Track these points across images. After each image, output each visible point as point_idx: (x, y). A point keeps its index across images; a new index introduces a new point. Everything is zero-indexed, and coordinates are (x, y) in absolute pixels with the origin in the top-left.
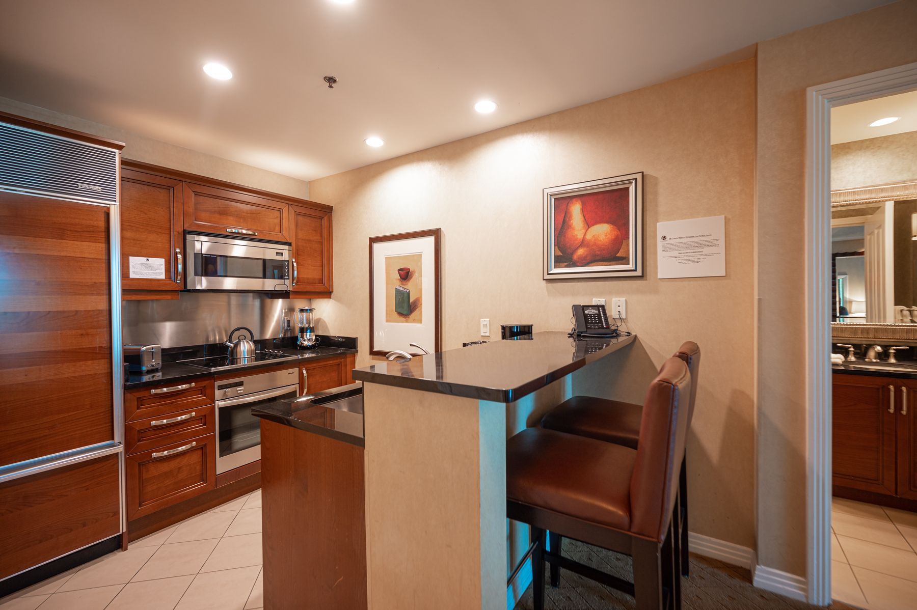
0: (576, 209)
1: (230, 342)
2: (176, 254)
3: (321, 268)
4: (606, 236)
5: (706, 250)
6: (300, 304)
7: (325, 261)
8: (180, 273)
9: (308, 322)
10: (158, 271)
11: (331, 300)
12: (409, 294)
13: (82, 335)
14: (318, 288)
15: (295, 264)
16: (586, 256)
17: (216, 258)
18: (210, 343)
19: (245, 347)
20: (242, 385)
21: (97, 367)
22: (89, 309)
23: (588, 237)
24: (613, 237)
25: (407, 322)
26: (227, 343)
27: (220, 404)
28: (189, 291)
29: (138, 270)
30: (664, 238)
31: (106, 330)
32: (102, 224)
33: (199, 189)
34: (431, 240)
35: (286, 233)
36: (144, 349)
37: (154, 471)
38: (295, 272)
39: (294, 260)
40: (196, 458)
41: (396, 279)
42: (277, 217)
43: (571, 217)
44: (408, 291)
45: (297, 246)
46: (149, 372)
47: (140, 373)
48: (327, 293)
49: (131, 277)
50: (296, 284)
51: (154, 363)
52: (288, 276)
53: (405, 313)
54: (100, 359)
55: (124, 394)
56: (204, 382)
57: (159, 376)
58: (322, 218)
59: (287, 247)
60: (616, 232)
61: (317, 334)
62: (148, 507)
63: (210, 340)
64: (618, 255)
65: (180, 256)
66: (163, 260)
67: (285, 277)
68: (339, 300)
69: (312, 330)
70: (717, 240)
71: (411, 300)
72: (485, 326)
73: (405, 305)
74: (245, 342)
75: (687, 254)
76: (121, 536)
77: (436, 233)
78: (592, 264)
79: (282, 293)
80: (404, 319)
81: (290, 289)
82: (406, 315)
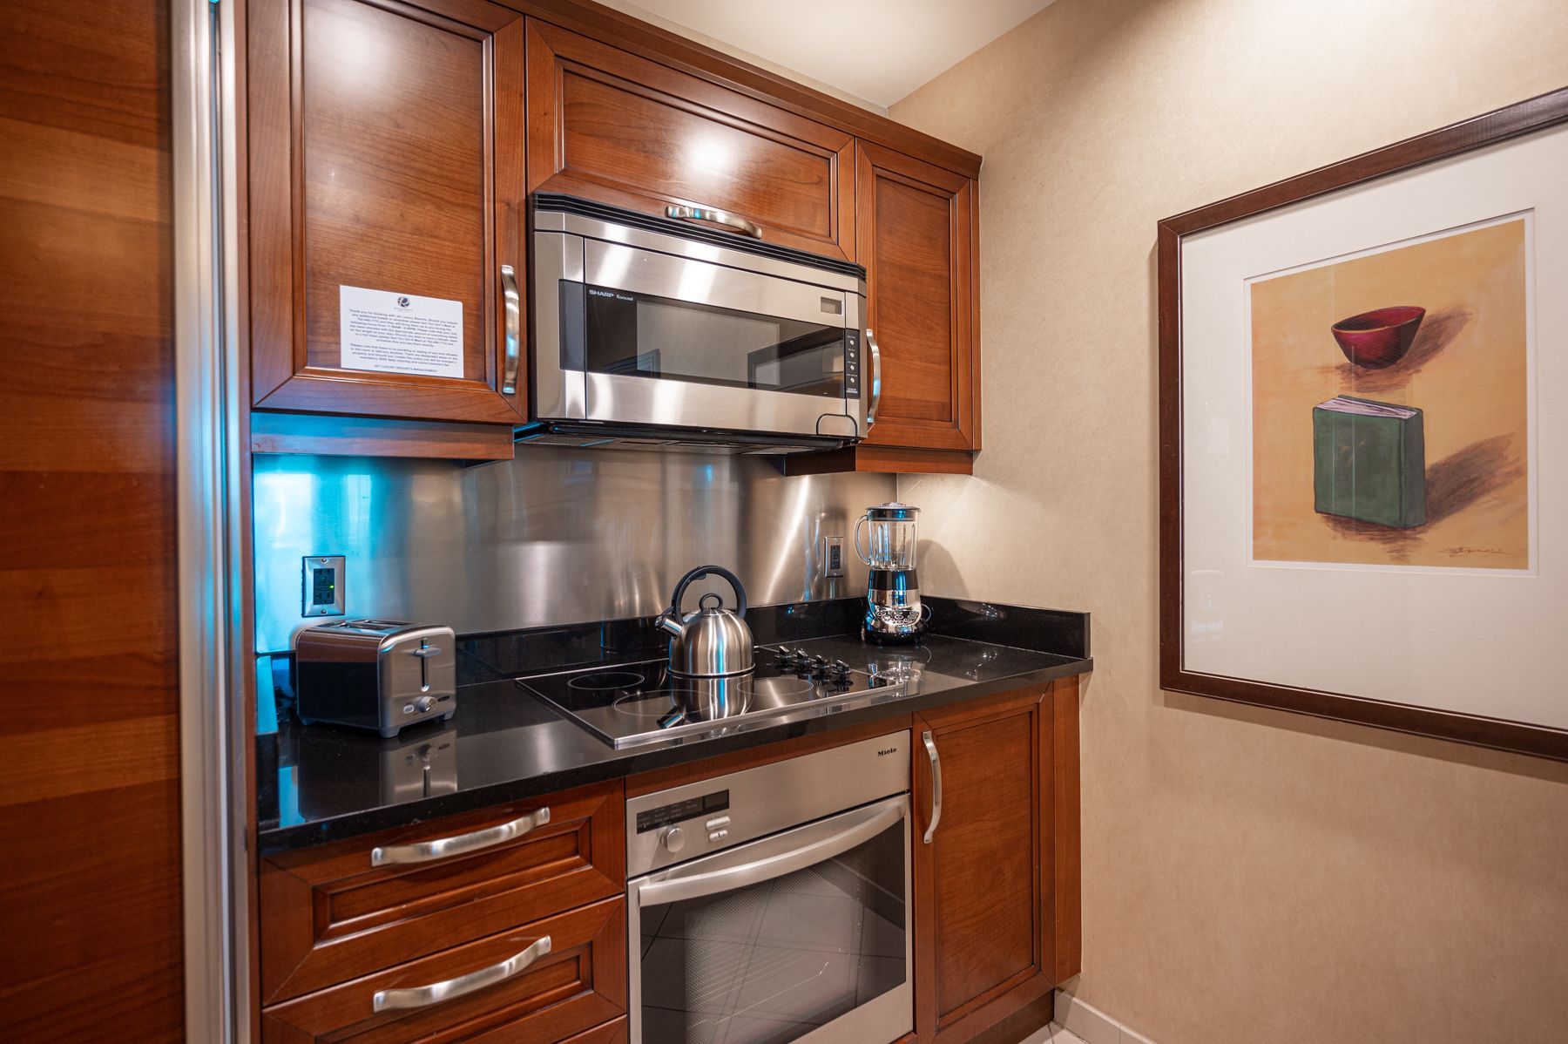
1: (673, 618)
2: (501, 285)
3: (946, 368)
6: (861, 496)
7: (960, 346)
8: (512, 359)
9: (897, 552)
10: (439, 348)
11: (971, 480)
12: (1412, 427)
14: (937, 434)
15: (875, 348)
17: (633, 306)
18: (617, 617)
19: (722, 639)
20: (725, 805)
25: (1401, 558)
26: (668, 621)
27: (649, 890)
28: (546, 427)
29: (372, 341)
33: (576, 51)
35: (846, 236)
36: (391, 642)
38: (876, 384)
39: (869, 334)
41: (1325, 370)
42: (821, 181)
44: (1407, 415)
45: (880, 282)
48: (960, 456)
50: (876, 419)
51: (426, 700)
52: (858, 386)
53: (1391, 515)
56: (582, 805)
57: (446, 746)
58: (948, 196)
59: (852, 283)
61: (927, 594)
63: (616, 604)
65: (511, 294)
66: (459, 305)
67: (849, 391)
68: (999, 477)
69: (909, 579)
73: (1392, 480)
74: (721, 620)
79: (834, 452)
80: (1376, 547)
82: (1392, 529)
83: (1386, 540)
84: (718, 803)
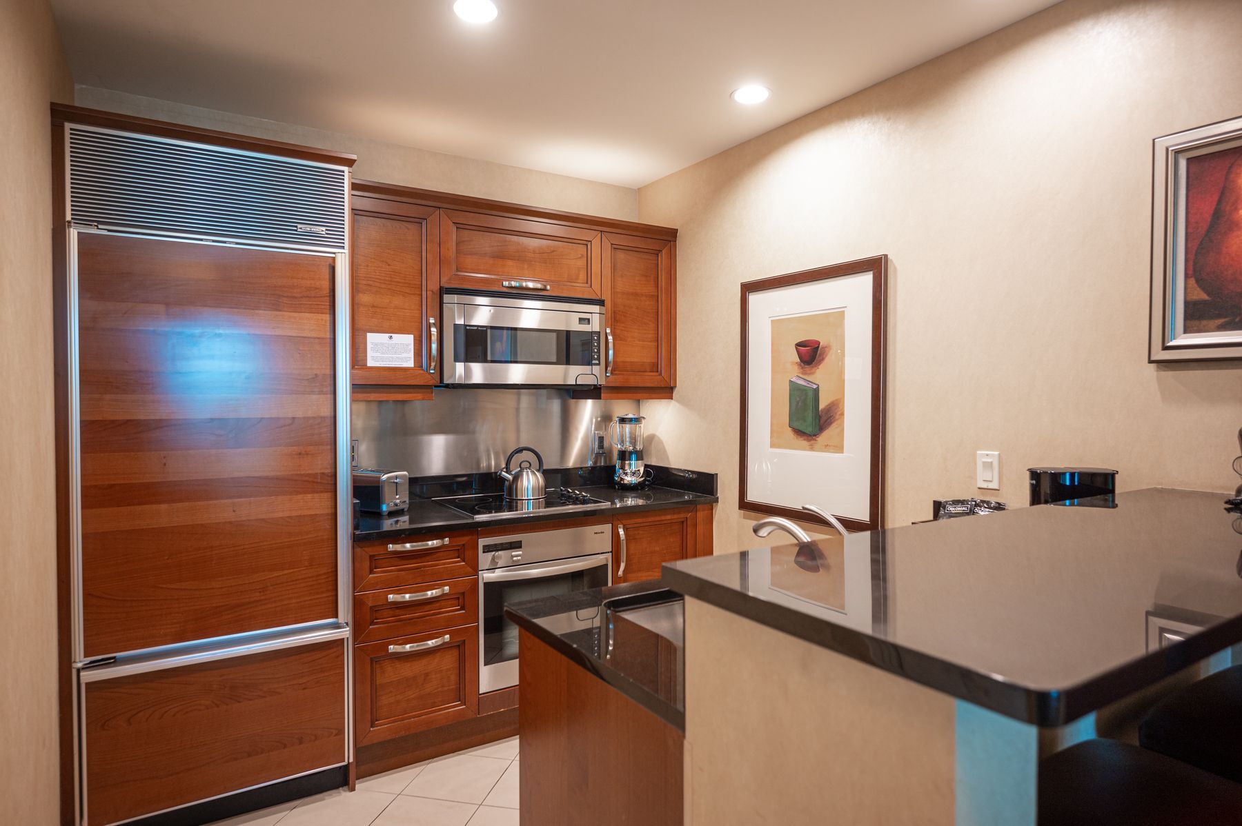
9: (634, 441)
11: (673, 403)
12: (816, 392)
25: (812, 448)
41: (792, 363)
44: (815, 387)
48: (665, 390)
53: (810, 430)
71: (823, 405)
72: (988, 466)
73: (809, 415)
77: (876, 266)
80: (805, 443)
82: (810, 436)
83: (809, 441)
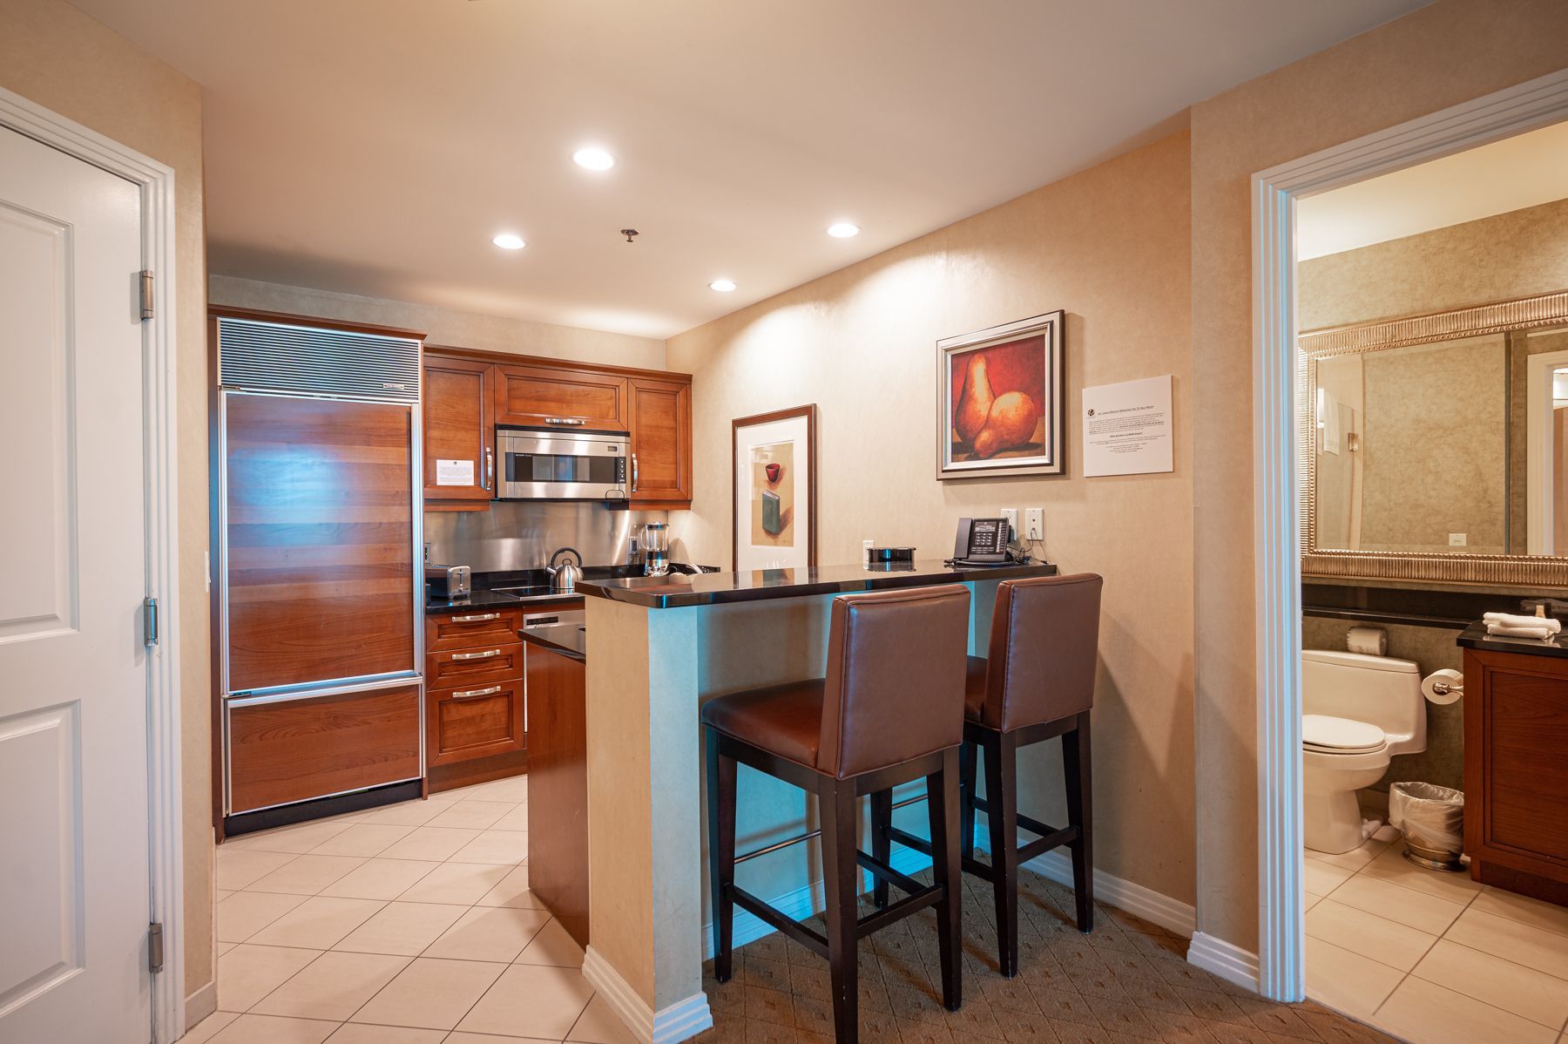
0: (979, 370)
1: (552, 567)
2: (486, 454)
3: (674, 466)
4: (1017, 411)
5: (1147, 431)
6: (655, 518)
7: (681, 456)
8: (490, 478)
9: (660, 543)
10: (467, 476)
11: (691, 512)
12: (778, 502)
13: (385, 549)
14: (670, 494)
15: (635, 462)
16: (991, 443)
17: (531, 458)
18: (535, 568)
19: (571, 576)
20: (557, 622)
21: (398, 586)
22: (393, 520)
23: (995, 413)
24: (1026, 413)
25: (776, 544)
26: (549, 568)
28: (501, 500)
29: (446, 476)
30: (1091, 412)
31: (407, 545)
32: (404, 426)
33: (512, 371)
34: (804, 420)
35: (623, 419)
36: (451, 570)
37: (454, 713)
38: (636, 473)
39: (634, 456)
40: (500, 706)
41: (764, 482)
42: (612, 397)
43: (972, 385)
44: (777, 498)
45: (638, 435)
46: (456, 598)
47: (446, 599)
48: (685, 503)
49: (438, 484)
50: (637, 489)
51: (462, 589)
52: (625, 478)
53: (774, 530)
54: (401, 577)
55: (425, 619)
56: (510, 614)
57: (465, 603)
58: (675, 394)
59: (622, 439)
60: (1030, 405)
61: (672, 561)
62: (448, 756)
64: (1032, 441)
65: (490, 457)
66: (472, 462)
67: (621, 481)
68: (699, 512)
69: (663, 555)
70: (1161, 415)
71: (782, 512)
73: (774, 519)
74: (571, 569)
75: (1121, 438)
76: (420, 780)
77: (809, 412)
78: (999, 455)
79: (619, 503)
80: (772, 540)
81: (628, 496)
82: (774, 535)
83: (773, 538)
84: (555, 620)
